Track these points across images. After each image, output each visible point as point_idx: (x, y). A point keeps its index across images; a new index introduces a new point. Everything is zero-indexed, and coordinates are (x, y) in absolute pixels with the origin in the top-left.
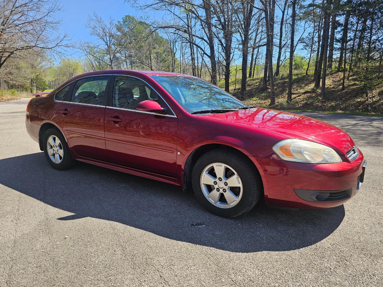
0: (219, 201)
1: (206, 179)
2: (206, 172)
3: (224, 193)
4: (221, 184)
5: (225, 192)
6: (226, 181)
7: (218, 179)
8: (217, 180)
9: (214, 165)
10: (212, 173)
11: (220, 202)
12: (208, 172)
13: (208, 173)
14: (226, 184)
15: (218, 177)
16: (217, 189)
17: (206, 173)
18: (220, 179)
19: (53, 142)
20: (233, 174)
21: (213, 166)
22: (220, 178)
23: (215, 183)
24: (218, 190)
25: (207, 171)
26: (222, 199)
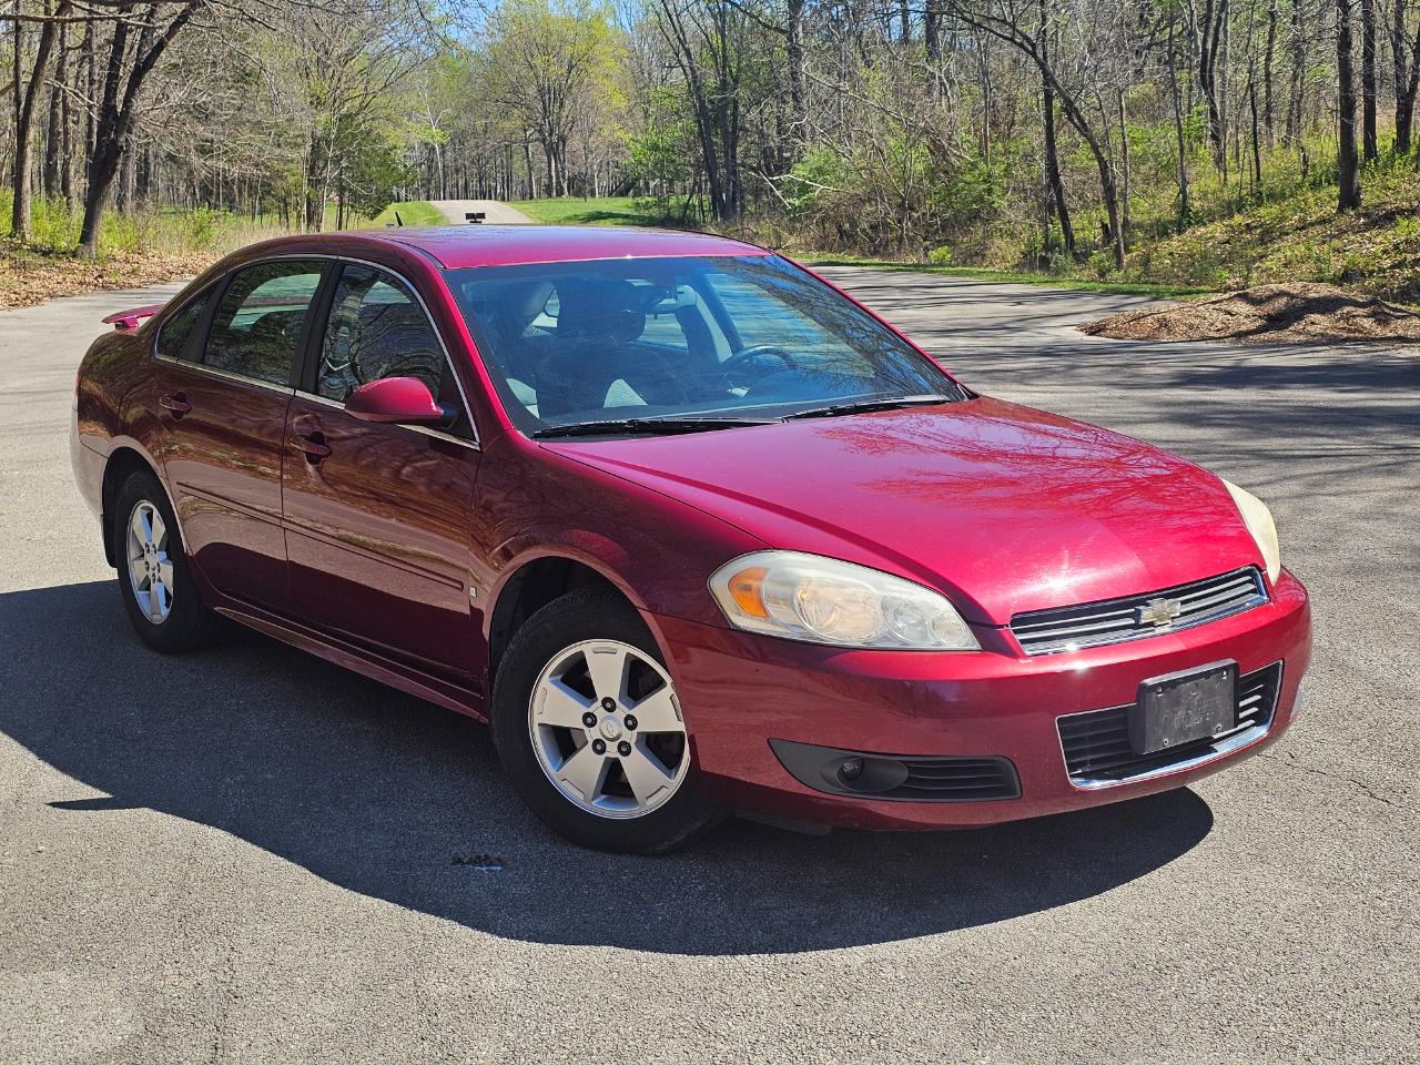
0: (603, 792)
1: (551, 704)
2: (555, 678)
3: (623, 760)
4: (611, 726)
5: (627, 754)
6: (632, 712)
7: (599, 703)
8: (597, 709)
9: (588, 648)
10: (577, 679)
11: (604, 797)
12: (560, 677)
13: (563, 680)
14: (631, 723)
15: (600, 696)
16: (597, 742)
17: (553, 682)
18: (609, 705)
19: (146, 529)
20: (660, 684)
21: (582, 653)
22: (606, 700)
23: (589, 719)
24: (599, 747)
25: (556, 675)
26: (614, 782)
